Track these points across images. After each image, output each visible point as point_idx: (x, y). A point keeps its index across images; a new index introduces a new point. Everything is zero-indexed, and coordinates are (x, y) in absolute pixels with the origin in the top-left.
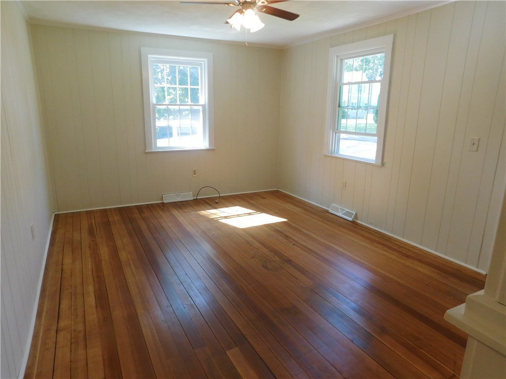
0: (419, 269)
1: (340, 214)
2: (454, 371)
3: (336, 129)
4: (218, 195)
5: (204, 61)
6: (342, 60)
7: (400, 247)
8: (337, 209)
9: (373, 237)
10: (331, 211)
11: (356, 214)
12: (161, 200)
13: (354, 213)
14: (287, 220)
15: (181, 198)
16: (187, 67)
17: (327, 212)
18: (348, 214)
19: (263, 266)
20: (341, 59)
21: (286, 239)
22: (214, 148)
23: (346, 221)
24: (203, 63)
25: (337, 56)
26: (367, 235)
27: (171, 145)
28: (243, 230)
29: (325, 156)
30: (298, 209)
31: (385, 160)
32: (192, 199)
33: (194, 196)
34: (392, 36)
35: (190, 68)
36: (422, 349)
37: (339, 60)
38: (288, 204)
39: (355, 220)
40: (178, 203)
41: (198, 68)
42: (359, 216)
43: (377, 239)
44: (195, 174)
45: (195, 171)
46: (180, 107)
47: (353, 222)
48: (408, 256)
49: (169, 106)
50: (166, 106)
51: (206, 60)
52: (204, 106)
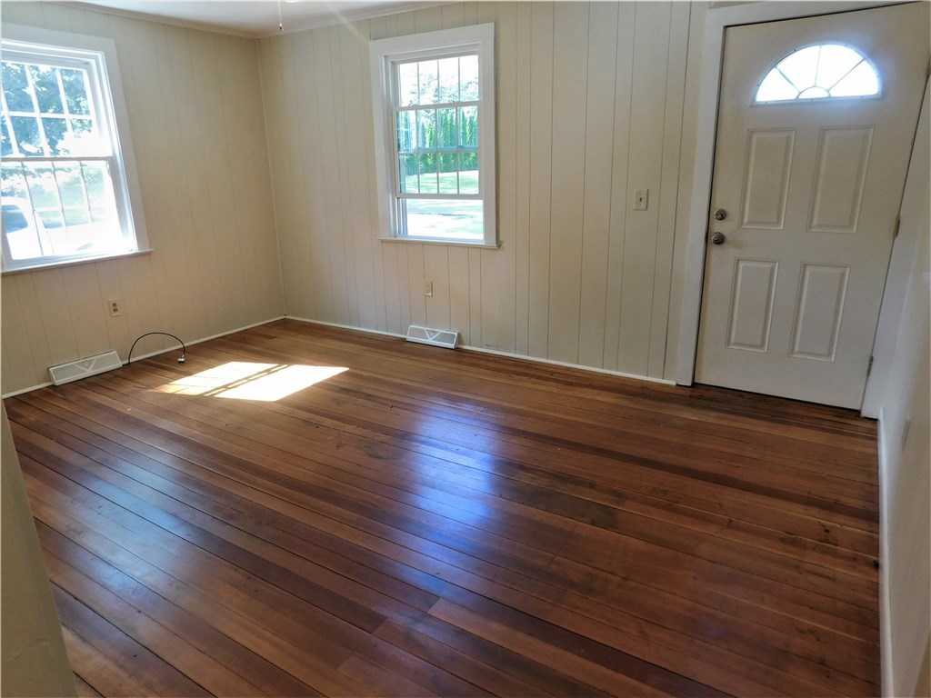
0: (598, 398)
1: (430, 341)
2: (726, 515)
3: (398, 192)
4: (182, 346)
5: (96, 58)
6: (394, 65)
7: (552, 373)
8: (422, 333)
9: (506, 367)
10: (410, 338)
11: (459, 335)
12: (45, 381)
13: (456, 334)
14: (346, 369)
15: (93, 369)
16: (54, 70)
17: (404, 340)
18: (444, 337)
19: (370, 456)
20: (393, 62)
21: (370, 400)
22: (149, 250)
23: (444, 351)
24: (93, 62)
25: (386, 57)
26: (492, 365)
27: (48, 253)
28: (280, 402)
29: (382, 241)
30: (352, 345)
31: (501, 238)
32: (119, 364)
33: (122, 359)
34: (492, 25)
35: (61, 71)
36: (677, 502)
37: (390, 64)
38: (327, 341)
39: (459, 346)
40: (89, 380)
41: (81, 73)
42: (464, 337)
43: (511, 368)
44: (115, 310)
45: (114, 305)
46: (55, 163)
47: (456, 349)
48: (571, 384)
49: (25, 163)
50: (19, 164)
51: (100, 55)
52: (111, 161)
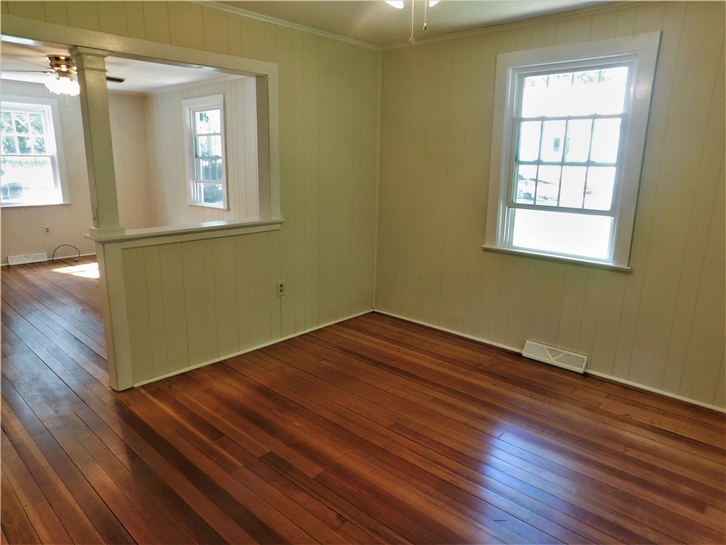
22: (70, 203)
25: (189, 109)
29: (189, 206)
31: (230, 205)
32: (47, 259)
41: (41, 116)
44: (47, 232)
45: (47, 229)
51: (49, 107)
52: (52, 158)
